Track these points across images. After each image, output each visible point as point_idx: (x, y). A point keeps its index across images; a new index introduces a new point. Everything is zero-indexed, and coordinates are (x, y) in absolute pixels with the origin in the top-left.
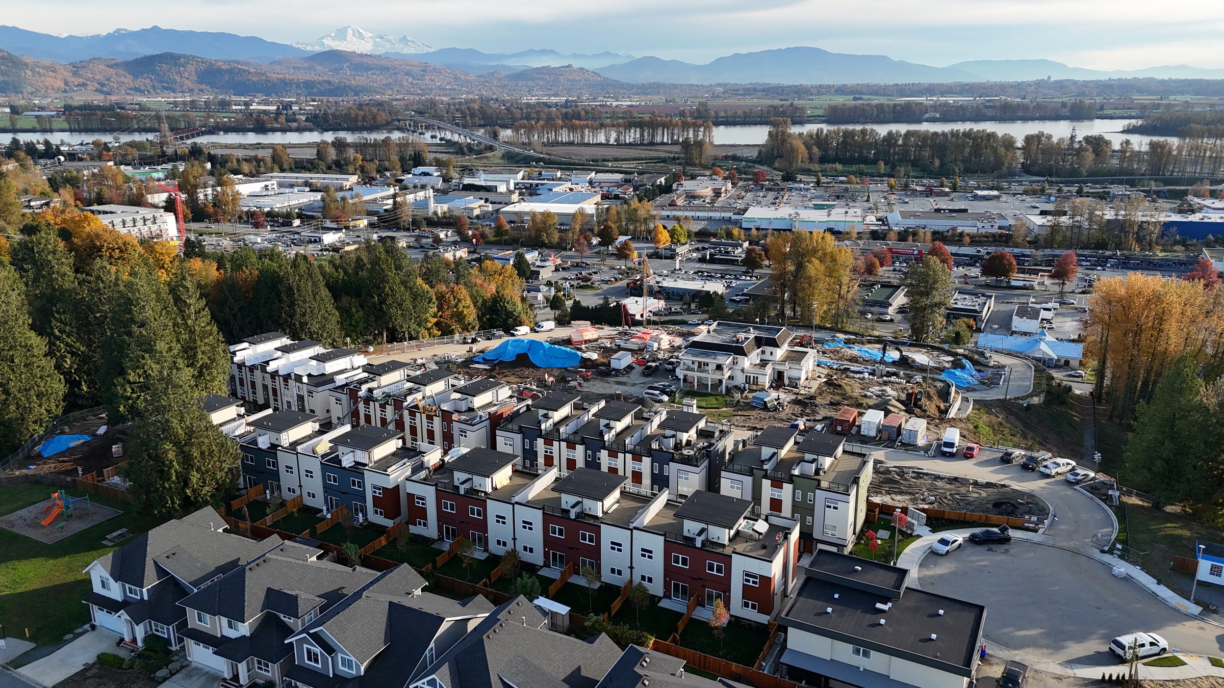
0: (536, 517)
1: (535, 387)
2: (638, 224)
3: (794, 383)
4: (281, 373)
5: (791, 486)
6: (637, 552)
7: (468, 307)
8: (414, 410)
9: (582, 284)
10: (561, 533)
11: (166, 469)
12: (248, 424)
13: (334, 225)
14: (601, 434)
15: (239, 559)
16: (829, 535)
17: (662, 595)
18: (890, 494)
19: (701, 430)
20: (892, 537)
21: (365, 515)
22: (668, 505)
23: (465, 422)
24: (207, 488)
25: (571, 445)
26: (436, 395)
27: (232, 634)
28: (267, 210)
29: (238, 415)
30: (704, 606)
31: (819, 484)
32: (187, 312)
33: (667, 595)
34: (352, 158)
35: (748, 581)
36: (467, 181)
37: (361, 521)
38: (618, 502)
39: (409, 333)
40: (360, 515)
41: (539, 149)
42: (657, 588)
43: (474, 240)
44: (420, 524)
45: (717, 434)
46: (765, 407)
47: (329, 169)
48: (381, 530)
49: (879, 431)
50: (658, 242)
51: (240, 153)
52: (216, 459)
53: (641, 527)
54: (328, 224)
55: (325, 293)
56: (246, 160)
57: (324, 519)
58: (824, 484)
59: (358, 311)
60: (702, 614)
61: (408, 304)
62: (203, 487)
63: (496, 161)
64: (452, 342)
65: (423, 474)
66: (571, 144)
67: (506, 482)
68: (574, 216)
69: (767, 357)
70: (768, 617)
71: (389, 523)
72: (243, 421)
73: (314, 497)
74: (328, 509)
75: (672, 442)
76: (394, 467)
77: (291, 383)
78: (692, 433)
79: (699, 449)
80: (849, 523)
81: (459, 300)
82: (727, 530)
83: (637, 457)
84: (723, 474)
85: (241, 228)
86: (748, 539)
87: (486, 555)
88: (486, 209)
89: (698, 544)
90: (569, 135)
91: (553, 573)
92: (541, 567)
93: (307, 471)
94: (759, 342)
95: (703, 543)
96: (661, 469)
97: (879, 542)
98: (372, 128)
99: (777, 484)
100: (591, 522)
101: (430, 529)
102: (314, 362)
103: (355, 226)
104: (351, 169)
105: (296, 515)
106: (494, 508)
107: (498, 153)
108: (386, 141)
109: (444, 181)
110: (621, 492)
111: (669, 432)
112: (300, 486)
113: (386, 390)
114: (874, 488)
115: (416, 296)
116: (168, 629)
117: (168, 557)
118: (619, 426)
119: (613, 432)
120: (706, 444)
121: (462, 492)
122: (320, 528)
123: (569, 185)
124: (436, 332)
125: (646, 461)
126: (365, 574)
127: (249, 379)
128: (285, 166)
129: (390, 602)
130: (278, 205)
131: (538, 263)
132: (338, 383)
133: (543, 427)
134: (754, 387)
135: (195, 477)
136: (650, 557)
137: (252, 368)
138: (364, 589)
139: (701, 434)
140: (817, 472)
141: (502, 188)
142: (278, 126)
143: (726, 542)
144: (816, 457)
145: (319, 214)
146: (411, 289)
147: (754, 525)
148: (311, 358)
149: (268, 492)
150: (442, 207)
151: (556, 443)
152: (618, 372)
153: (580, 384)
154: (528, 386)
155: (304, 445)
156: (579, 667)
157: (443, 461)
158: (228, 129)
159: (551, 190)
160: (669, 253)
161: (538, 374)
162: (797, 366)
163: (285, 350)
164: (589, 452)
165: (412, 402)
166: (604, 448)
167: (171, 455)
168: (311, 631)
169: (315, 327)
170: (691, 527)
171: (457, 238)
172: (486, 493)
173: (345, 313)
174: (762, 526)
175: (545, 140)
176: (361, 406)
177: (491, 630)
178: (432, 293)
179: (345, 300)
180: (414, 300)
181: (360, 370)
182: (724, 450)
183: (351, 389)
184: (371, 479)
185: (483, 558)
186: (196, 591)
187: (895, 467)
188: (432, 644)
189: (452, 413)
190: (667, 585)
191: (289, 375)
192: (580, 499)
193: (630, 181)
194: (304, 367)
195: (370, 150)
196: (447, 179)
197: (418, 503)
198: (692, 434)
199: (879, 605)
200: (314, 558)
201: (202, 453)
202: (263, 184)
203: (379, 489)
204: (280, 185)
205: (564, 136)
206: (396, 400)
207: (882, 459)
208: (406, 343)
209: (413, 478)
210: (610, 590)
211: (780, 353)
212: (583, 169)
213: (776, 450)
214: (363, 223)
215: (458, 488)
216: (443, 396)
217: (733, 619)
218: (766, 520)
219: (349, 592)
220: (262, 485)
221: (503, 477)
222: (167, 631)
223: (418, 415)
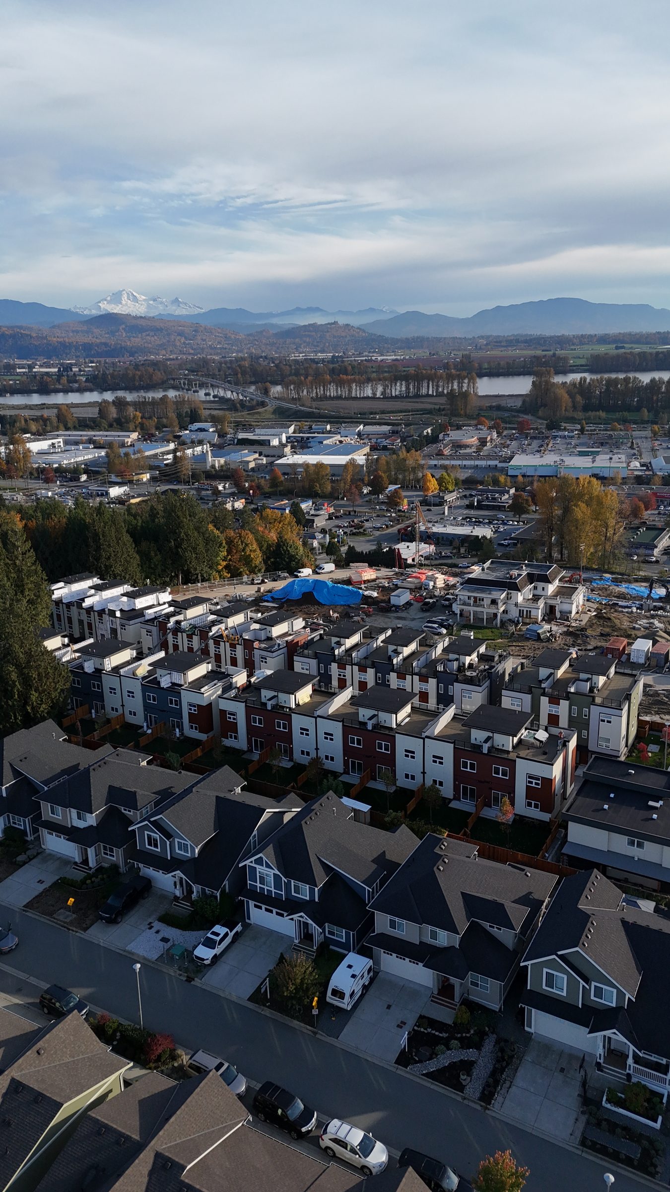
0: (337, 729)
1: (321, 622)
2: (406, 474)
3: (565, 616)
4: (95, 609)
5: (567, 702)
6: (429, 759)
7: (255, 551)
8: (218, 639)
9: (355, 531)
10: (359, 743)
11: (10, 688)
12: (75, 651)
13: (119, 480)
14: (390, 659)
15: (79, 764)
16: (603, 748)
17: (452, 797)
18: (659, 714)
19: (482, 655)
20: (662, 750)
21: (181, 730)
22: (455, 718)
23: (265, 649)
24: (44, 706)
25: (363, 669)
26: (238, 625)
27: (81, 824)
28: (55, 466)
29: (64, 645)
30: (491, 807)
31: (594, 700)
32: (16, 553)
33: (456, 798)
34: (132, 416)
35: (531, 783)
36: (241, 436)
37: (178, 735)
38: (409, 716)
39: (202, 576)
40: (177, 730)
41: (308, 403)
42: (447, 791)
43: (251, 492)
44: (231, 738)
45: (496, 658)
46: (538, 638)
47: (110, 427)
48: (197, 743)
49: (648, 658)
50: (427, 489)
51: (26, 413)
52: (51, 680)
53: (433, 736)
54: (113, 478)
55: (127, 538)
56: (33, 420)
57: (145, 733)
58: (598, 700)
59: (156, 555)
60: (489, 813)
61: (201, 548)
62: (41, 704)
63: (267, 416)
64: (242, 583)
65: (233, 693)
66: (339, 398)
67: (307, 699)
68: (345, 467)
69: (539, 592)
70: (550, 815)
71: (203, 737)
72: (69, 649)
73: (135, 715)
74: (148, 726)
75: (456, 664)
76: (206, 687)
77: (106, 617)
78: (474, 656)
79: (482, 671)
80: (622, 736)
81: (247, 545)
82: (511, 738)
83: (424, 679)
84: (504, 692)
85: (33, 484)
86: (530, 746)
87: (292, 764)
88: (260, 462)
89: (485, 751)
90: (337, 389)
91: (353, 778)
92: (342, 774)
93: (129, 692)
94: (531, 578)
95: (489, 749)
96: (446, 689)
97: (650, 754)
98: (148, 388)
99: (554, 701)
100: (387, 732)
101: (240, 741)
102: (125, 599)
103: (138, 480)
104: (131, 426)
105: (119, 731)
106: (298, 722)
107: (269, 408)
108: (164, 399)
109: (219, 436)
110: (412, 707)
111: (452, 656)
112: (123, 706)
113: (192, 622)
114: (644, 708)
115: (209, 541)
116: (24, 822)
117: (21, 761)
118: (407, 651)
119: (401, 657)
120: (487, 667)
121: (269, 708)
122: (143, 741)
123: (338, 437)
124: (226, 574)
125: (433, 682)
126: (189, 777)
127: (66, 615)
128: (69, 425)
129: (217, 797)
130: (65, 462)
131: (312, 512)
132: (147, 618)
133: (336, 652)
134: (528, 621)
135: (34, 696)
136: (441, 763)
137: (69, 605)
138: (193, 786)
139: (481, 657)
140: (591, 690)
141: (275, 442)
142: (60, 387)
143: (510, 749)
144: (590, 676)
145: (104, 470)
146: (203, 534)
147: (535, 734)
148: (123, 595)
149: (93, 711)
150: (219, 461)
151: (348, 667)
152: (397, 608)
153: (362, 619)
154: (315, 621)
155: (126, 669)
156: (384, 852)
157: (250, 682)
158: (14, 391)
159: (322, 443)
160: (438, 500)
161: (323, 610)
162: (568, 601)
163: (98, 588)
164: (379, 675)
165: (217, 632)
166: (393, 671)
167: (14, 676)
168: (152, 819)
169: (118, 570)
170: (478, 736)
171: (234, 490)
172: (290, 709)
173: (145, 557)
174: (542, 735)
175: (314, 395)
176: (170, 637)
177: (309, 817)
178: (222, 537)
179: (144, 545)
180: (207, 544)
181: (167, 605)
182: (504, 672)
183: (160, 622)
184: (187, 698)
185: (289, 767)
186: (46, 788)
187: (663, 690)
188: (255, 832)
189: (254, 642)
190: (456, 788)
191: (103, 610)
192: (376, 713)
193: (397, 432)
194: (117, 603)
195: (149, 408)
196: (222, 435)
197: (230, 718)
198: (473, 658)
199: (651, 803)
200: (144, 763)
201: (39, 675)
202: (50, 442)
203: (195, 706)
204: (66, 443)
205: (332, 391)
206: (201, 631)
207: (651, 683)
208: (199, 585)
209: (224, 696)
210: (404, 794)
211: (551, 588)
212: (352, 422)
213: (552, 671)
214: (146, 477)
215: (265, 704)
216: (244, 627)
217: (518, 818)
218: (546, 730)
219: (178, 790)
220: (87, 706)
221: (304, 695)
222: (23, 823)
223: (222, 644)
